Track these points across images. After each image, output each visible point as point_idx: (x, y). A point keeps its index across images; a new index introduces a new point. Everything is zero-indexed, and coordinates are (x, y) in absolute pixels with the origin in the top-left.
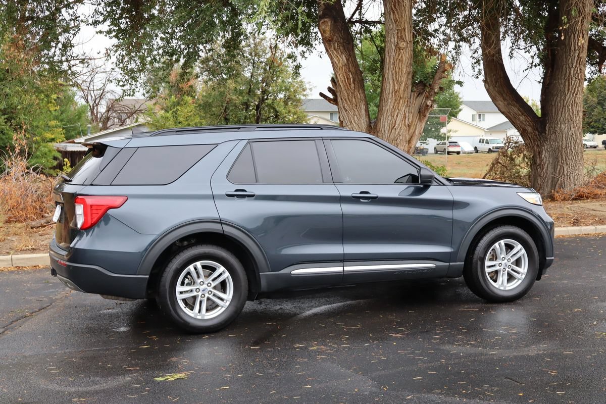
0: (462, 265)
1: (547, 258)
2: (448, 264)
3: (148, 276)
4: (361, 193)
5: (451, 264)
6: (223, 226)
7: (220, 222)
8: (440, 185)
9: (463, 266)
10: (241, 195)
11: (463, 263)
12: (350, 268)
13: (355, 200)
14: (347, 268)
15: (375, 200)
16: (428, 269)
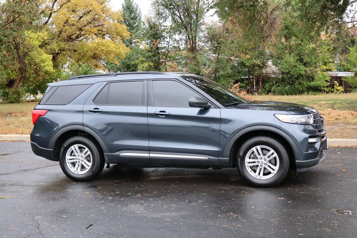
0: (228, 159)
1: (296, 161)
2: (217, 158)
3: (52, 150)
4: (161, 112)
5: (219, 158)
6: (85, 127)
7: (83, 125)
8: (216, 108)
9: (228, 161)
10: (95, 111)
11: (228, 158)
12: (153, 155)
13: (156, 115)
14: (151, 155)
15: (169, 116)
16: (204, 160)
